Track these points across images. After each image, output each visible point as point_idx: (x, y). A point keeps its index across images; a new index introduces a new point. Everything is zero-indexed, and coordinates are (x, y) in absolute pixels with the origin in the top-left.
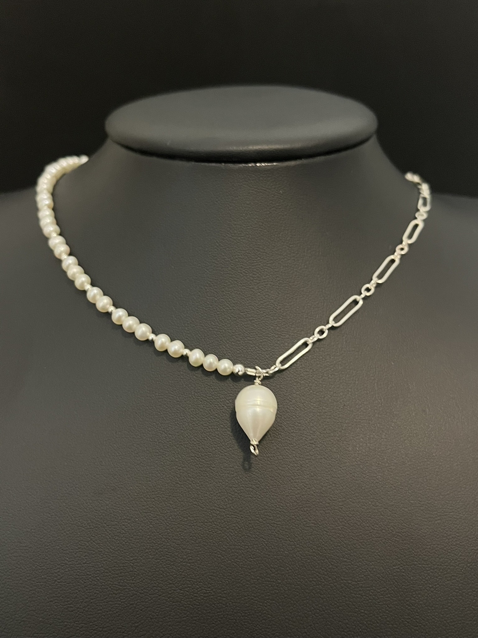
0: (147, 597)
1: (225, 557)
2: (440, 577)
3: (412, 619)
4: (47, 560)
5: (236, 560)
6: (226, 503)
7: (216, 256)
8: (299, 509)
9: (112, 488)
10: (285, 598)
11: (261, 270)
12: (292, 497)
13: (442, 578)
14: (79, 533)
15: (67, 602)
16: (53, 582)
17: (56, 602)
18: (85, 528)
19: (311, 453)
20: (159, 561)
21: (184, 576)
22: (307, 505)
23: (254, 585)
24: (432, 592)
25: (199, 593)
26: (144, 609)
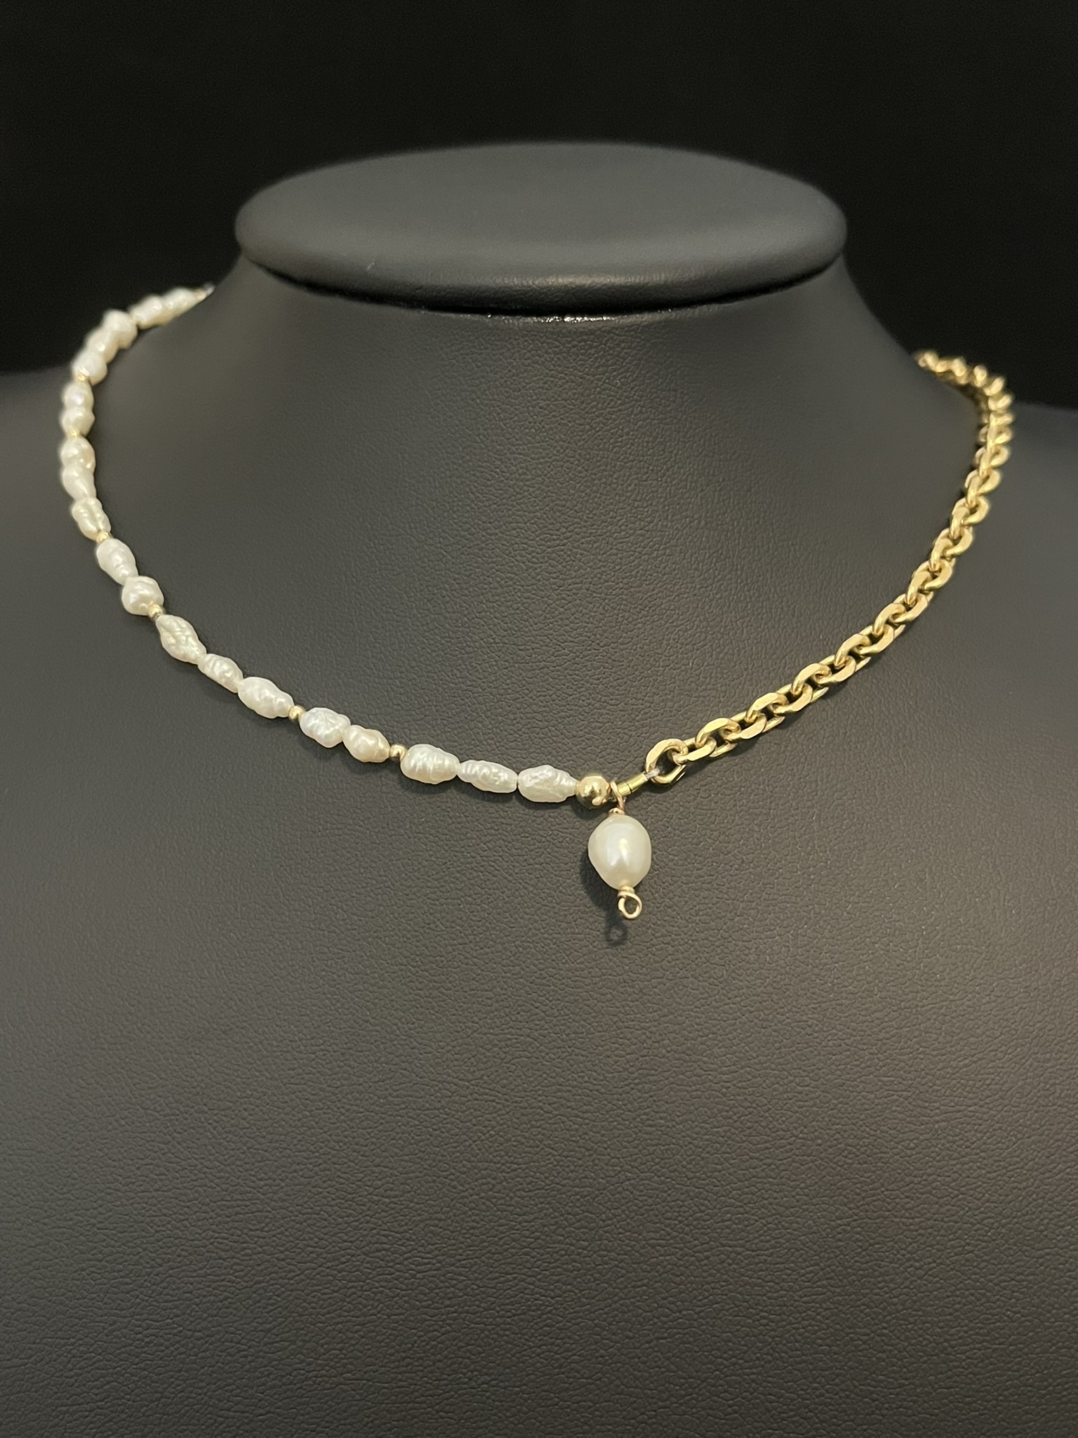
0: (293, 1267)
1: (467, 1186)
2: (938, 1246)
3: (873, 1335)
4: (76, 1179)
5: (491, 1193)
6: (472, 1070)
7: (466, 522)
8: (632, 1086)
9: (223, 1028)
10: (596, 1280)
11: (568, 556)
12: (617, 1058)
13: (942, 1247)
14: (147, 1124)
15: (118, 1271)
16: (88, 1228)
17: (93, 1272)
18: (161, 1113)
19: (663, 963)
20: (321, 1190)
21: (372, 1226)
22: (652, 1078)
23: (528, 1249)
24: (919, 1278)
25: (406, 1263)
26: (283, 1296)
